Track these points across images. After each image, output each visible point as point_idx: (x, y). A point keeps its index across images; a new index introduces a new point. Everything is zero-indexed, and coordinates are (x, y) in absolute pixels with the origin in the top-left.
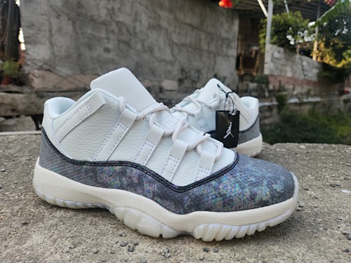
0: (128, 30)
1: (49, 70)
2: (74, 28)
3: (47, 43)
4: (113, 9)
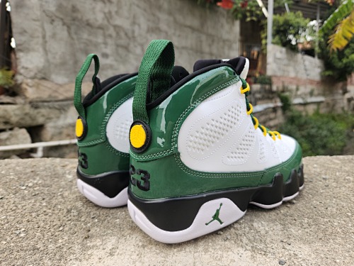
0: (126, 34)
1: (44, 79)
2: (69, 33)
3: (41, 50)
4: (110, 12)
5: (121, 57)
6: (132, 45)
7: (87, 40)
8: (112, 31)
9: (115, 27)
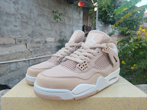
0: (26, 17)
4: (18, 8)
5: (24, 27)
6: (29, 21)
7: (6, 20)
8: (19, 16)
9: (21, 14)
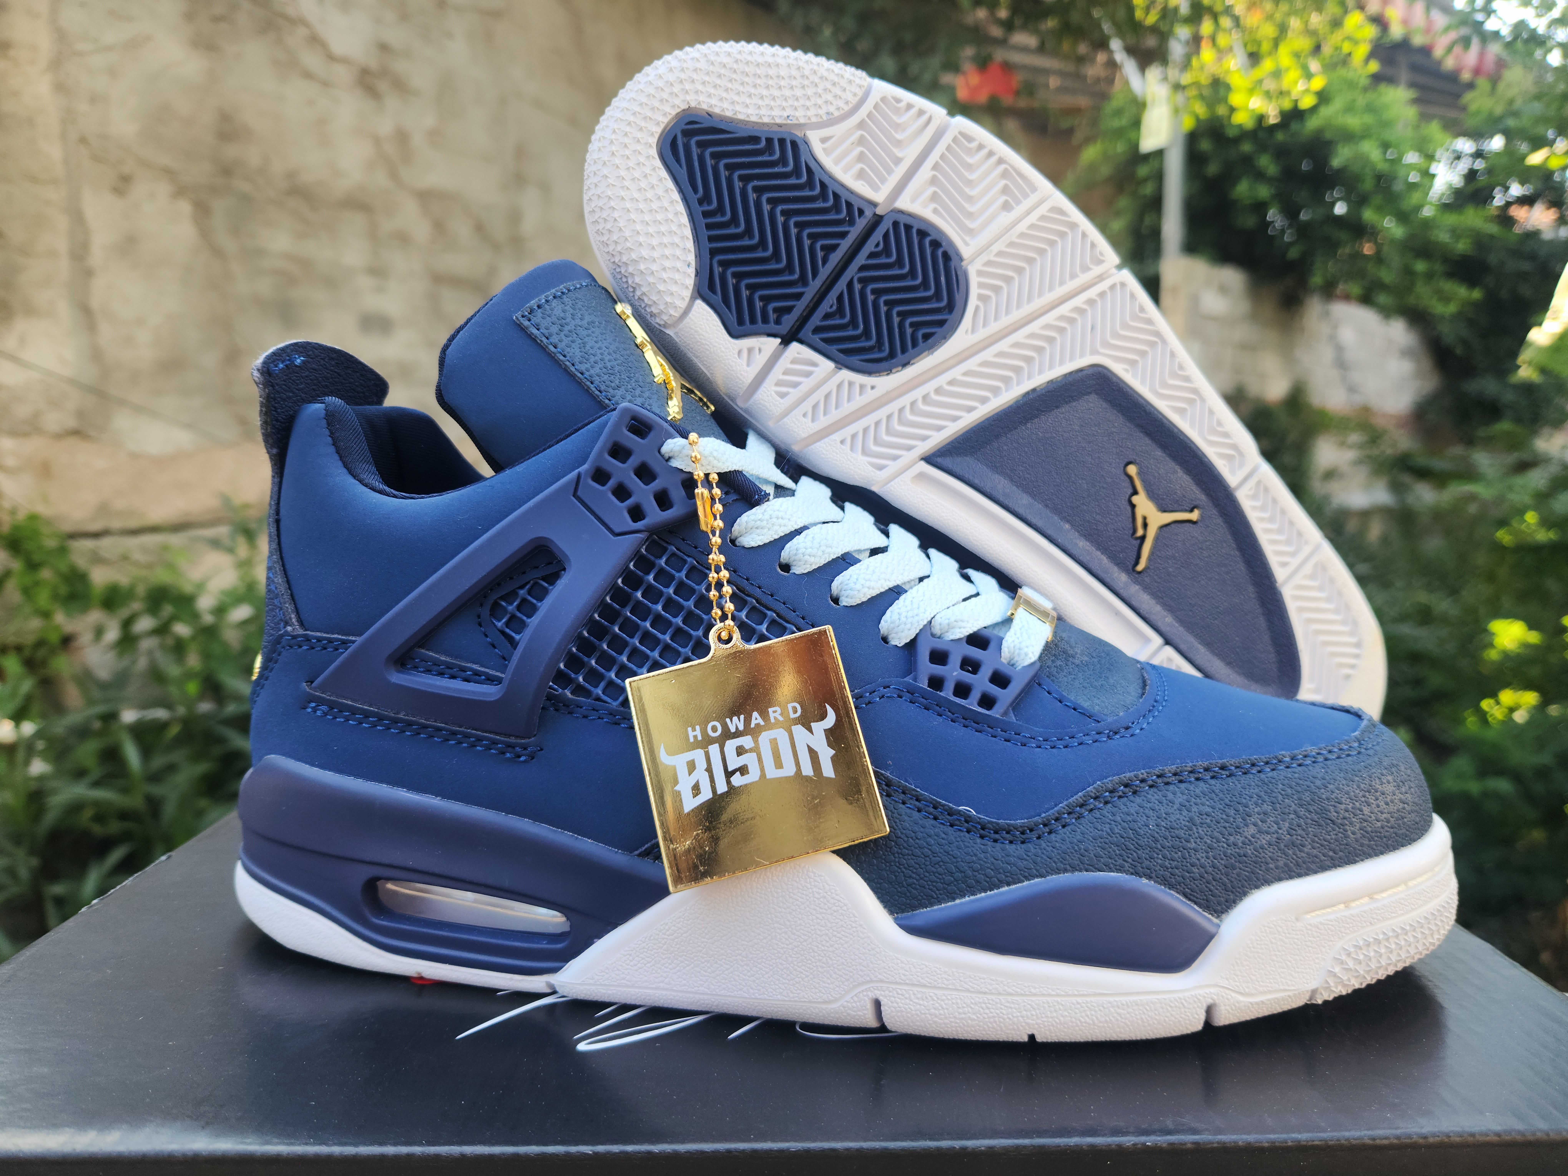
0: (480, 228)
1: (76, 433)
2: (205, 233)
3: (64, 309)
4: (402, 137)
7: (289, 256)
8: (409, 218)
9: (426, 197)
